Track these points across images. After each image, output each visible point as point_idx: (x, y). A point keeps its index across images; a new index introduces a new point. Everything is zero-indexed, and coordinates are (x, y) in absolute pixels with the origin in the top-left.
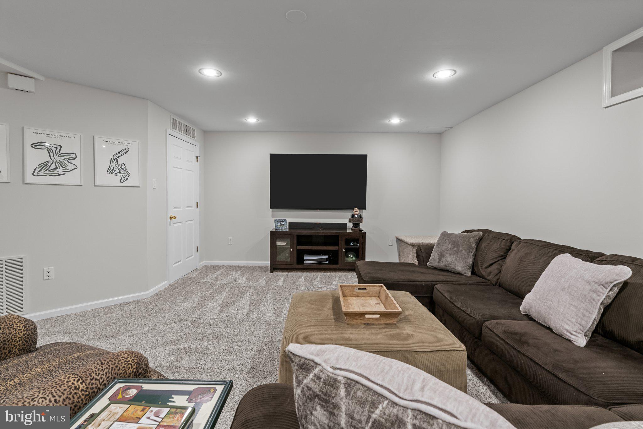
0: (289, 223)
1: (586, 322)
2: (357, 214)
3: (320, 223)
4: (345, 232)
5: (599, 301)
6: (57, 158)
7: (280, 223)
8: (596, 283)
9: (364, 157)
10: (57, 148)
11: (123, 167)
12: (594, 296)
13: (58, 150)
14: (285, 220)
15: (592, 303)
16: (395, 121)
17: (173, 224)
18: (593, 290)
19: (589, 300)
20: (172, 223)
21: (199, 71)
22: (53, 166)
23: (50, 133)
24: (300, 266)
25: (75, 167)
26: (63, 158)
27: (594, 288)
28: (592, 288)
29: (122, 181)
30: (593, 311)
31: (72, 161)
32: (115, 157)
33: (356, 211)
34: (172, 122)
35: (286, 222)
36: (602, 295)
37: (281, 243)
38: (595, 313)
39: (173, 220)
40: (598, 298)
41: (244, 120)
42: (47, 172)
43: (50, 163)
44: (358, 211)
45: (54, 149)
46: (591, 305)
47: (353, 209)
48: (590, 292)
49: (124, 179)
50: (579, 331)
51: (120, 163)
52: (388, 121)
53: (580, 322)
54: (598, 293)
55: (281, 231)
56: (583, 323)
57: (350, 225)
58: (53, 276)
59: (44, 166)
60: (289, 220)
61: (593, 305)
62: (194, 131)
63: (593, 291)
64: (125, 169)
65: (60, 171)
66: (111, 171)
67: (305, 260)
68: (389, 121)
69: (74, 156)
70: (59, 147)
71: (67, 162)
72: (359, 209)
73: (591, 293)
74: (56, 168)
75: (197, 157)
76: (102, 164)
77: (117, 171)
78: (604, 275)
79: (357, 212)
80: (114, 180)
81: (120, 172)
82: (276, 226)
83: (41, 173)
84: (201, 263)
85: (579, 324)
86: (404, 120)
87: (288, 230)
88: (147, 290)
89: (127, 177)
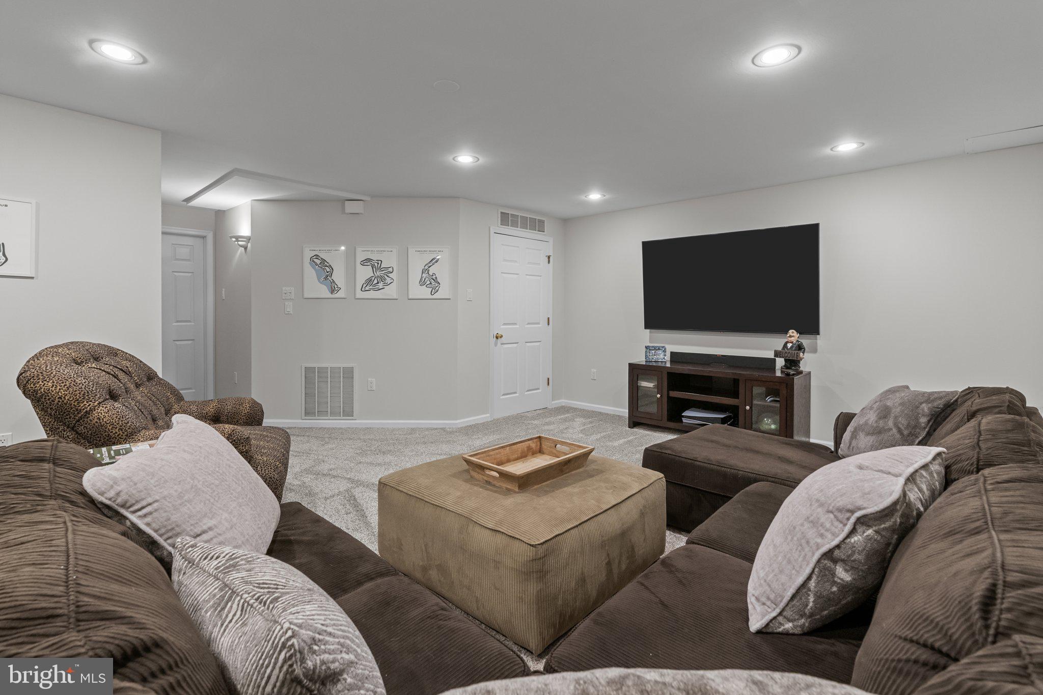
0: (672, 353)
1: (782, 584)
2: (792, 342)
3: (722, 356)
4: (772, 377)
5: (818, 549)
6: (378, 273)
7: (653, 352)
8: (822, 505)
9: (812, 231)
10: (378, 263)
11: (434, 277)
12: (811, 533)
13: (379, 265)
14: (663, 347)
15: (803, 549)
16: (847, 147)
17: (502, 344)
18: (811, 519)
19: (798, 540)
20: (499, 344)
21: (454, 159)
22: (376, 281)
23: (374, 249)
24: (672, 425)
25: (392, 281)
26: (383, 272)
27: (815, 515)
28: (812, 515)
29: (433, 293)
30: (801, 567)
31: (389, 275)
32: (426, 267)
33: (790, 336)
34: (500, 217)
35: (665, 351)
36: (829, 536)
37: (647, 384)
38: (804, 572)
39: (499, 339)
40: (819, 540)
41: (583, 197)
42: (371, 287)
43: (373, 278)
44: (793, 336)
45: (376, 264)
46: (800, 552)
47: (786, 332)
48: (805, 523)
49: (434, 291)
50: (763, 599)
51: (431, 273)
52: (830, 148)
53: (770, 580)
54: (820, 528)
55: (654, 364)
56: (775, 585)
57: (780, 362)
58: (374, 388)
59: (369, 281)
60: (671, 348)
61: (803, 553)
62: (543, 222)
63: (812, 522)
64: (436, 280)
65: (381, 285)
66: (422, 283)
67: (683, 416)
68: (831, 150)
69: (390, 270)
70: (380, 262)
71: (386, 277)
72: (801, 332)
73: (807, 525)
74: (378, 283)
75: (549, 257)
76: (415, 274)
77: (428, 282)
78: (838, 490)
79: (792, 338)
80: (425, 292)
81: (431, 283)
82: (646, 356)
83: (367, 289)
84: (553, 402)
85: (769, 586)
86: (868, 144)
87: (668, 365)
88: (456, 419)
89: (437, 288)
